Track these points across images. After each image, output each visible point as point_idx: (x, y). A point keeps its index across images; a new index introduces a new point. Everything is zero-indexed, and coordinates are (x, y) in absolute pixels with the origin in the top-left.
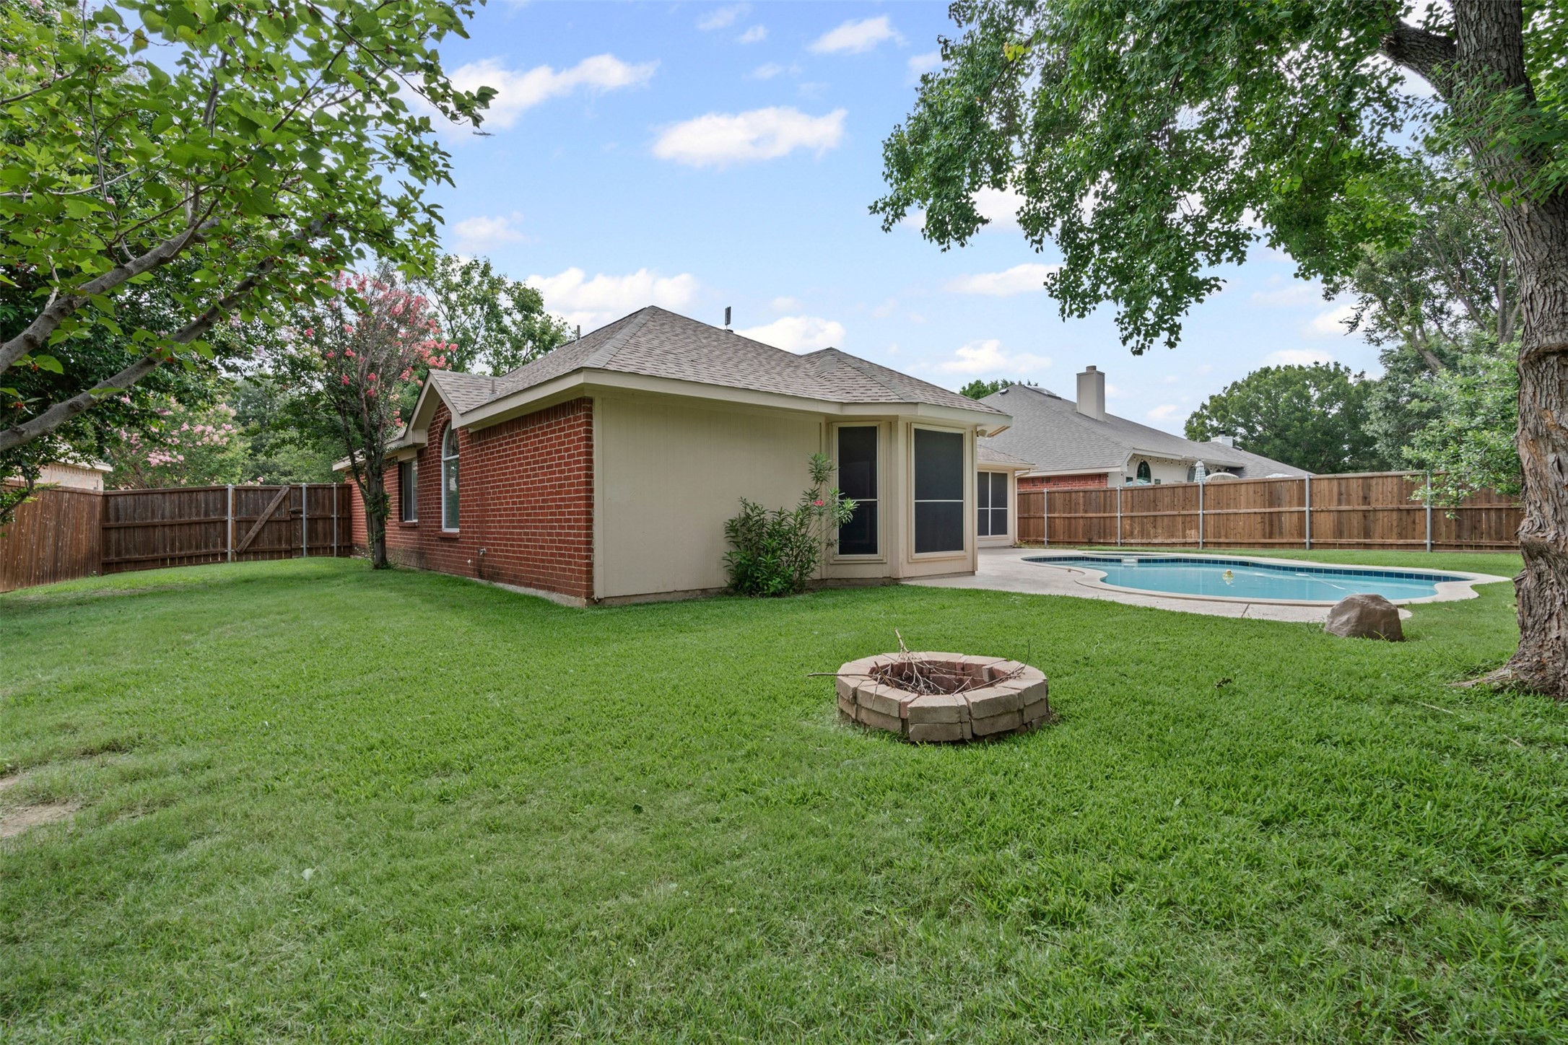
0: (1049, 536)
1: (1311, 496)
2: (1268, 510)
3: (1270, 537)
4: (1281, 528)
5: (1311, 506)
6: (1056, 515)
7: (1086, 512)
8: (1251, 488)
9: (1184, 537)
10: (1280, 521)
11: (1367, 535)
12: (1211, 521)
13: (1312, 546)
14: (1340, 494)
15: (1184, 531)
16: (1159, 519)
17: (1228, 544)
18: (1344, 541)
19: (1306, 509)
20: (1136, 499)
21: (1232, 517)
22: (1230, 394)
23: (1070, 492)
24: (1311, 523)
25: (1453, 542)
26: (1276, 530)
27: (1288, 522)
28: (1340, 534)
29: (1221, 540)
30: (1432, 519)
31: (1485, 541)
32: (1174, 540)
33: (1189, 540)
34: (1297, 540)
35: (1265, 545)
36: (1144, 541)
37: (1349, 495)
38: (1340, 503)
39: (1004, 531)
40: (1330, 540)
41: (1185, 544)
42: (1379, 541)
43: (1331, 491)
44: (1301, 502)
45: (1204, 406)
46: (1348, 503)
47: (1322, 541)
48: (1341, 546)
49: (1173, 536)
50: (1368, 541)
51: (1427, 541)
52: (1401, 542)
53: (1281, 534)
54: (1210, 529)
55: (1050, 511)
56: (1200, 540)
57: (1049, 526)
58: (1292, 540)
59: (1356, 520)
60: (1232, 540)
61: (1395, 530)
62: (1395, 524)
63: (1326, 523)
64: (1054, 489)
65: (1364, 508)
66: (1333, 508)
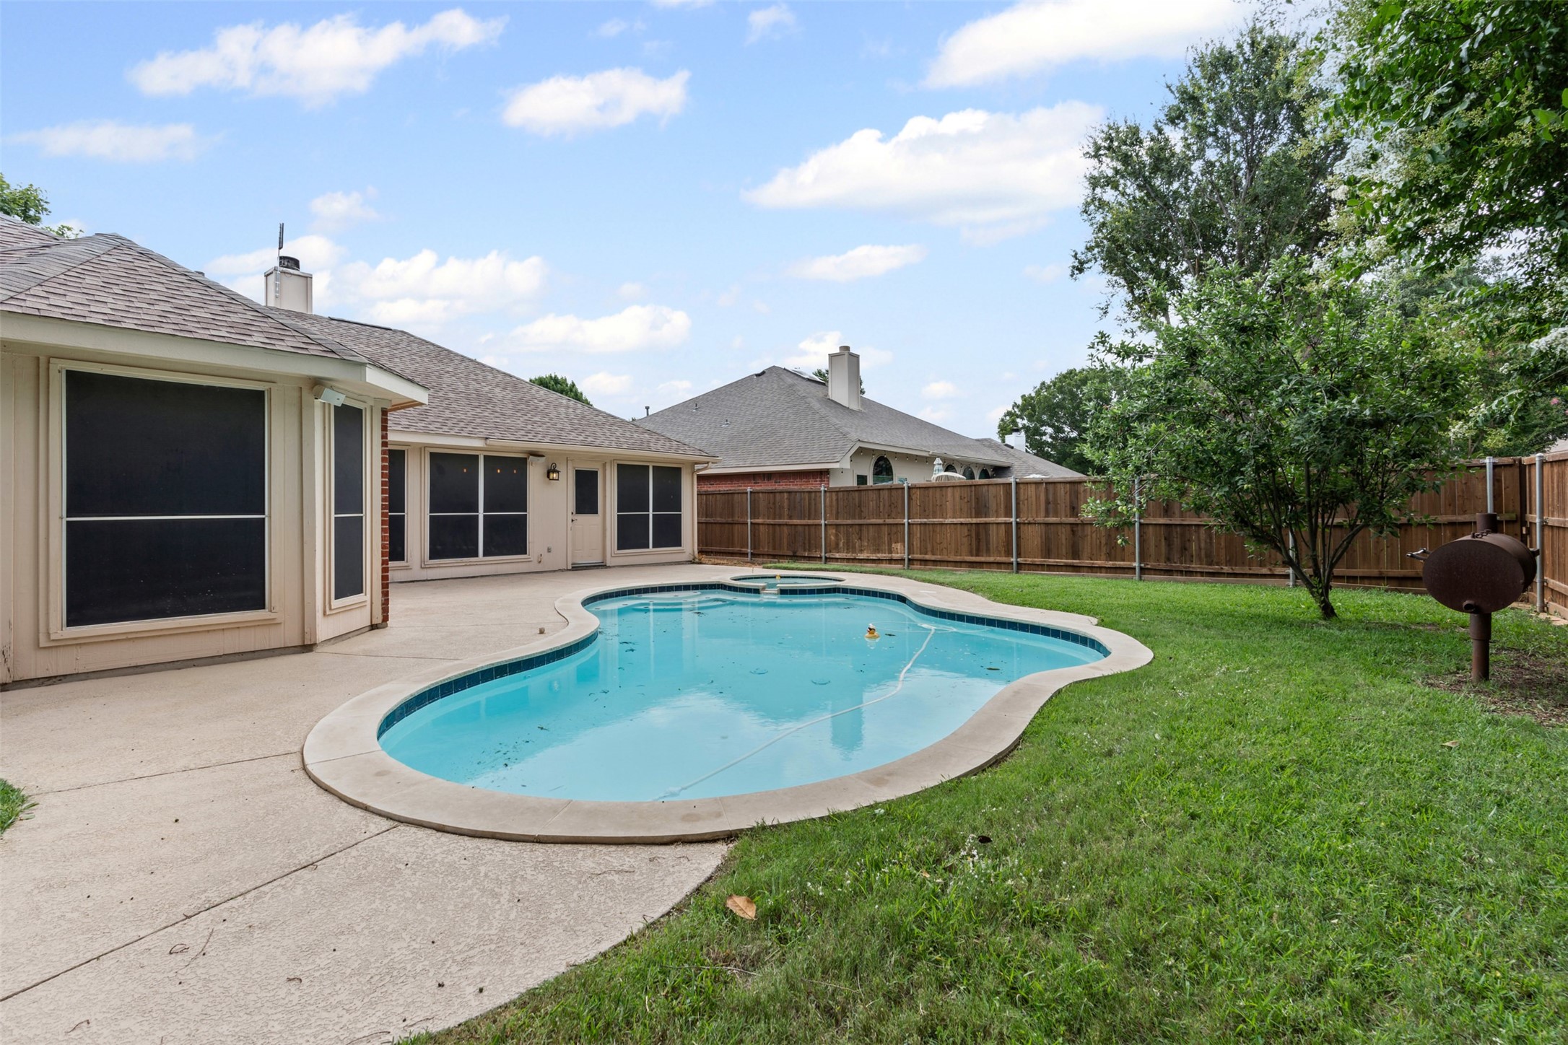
0: (754, 547)
1: (1017, 504)
2: (974, 521)
3: (977, 555)
4: (988, 543)
5: (1017, 516)
6: (760, 521)
7: (790, 518)
8: (958, 492)
9: (890, 552)
10: (987, 534)
11: (1076, 555)
12: (917, 530)
13: (1020, 567)
14: (1047, 503)
15: (890, 545)
16: (864, 528)
17: (935, 562)
18: (1051, 561)
19: (1013, 520)
20: (841, 503)
21: (938, 529)
22: (1038, 393)
23: (773, 493)
24: (1018, 537)
25: (1163, 565)
26: (983, 546)
27: (996, 536)
28: (1047, 553)
29: (928, 557)
30: (1141, 536)
31: (1195, 566)
32: (880, 556)
33: (895, 556)
34: (1004, 559)
35: (972, 565)
36: (849, 556)
37: (1056, 503)
38: (1047, 515)
39: (677, 542)
40: (1038, 560)
41: (891, 561)
42: (1087, 562)
43: (1038, 498)
44: (1008, 514)
45: (1015, 405)
46: (1056, 515)
47: (1029, 560)
48: (1050, 568)
49: (878, 551)
50: (1076, 562)
51: (1136, 564)
52: (1110, 564)
53: (988, 553)
54: (916, 543)
55: (754, 515)
56: (906, 556)
57: (753, 535)
58: (999, 559)
59: (1064, 534)
60: (938, 557)
61: (1104, 549)
62: (1103, 542)
63: (1033, 537)
64: (758, 488)
65: (1072, 520)
66: (1040, 519)
